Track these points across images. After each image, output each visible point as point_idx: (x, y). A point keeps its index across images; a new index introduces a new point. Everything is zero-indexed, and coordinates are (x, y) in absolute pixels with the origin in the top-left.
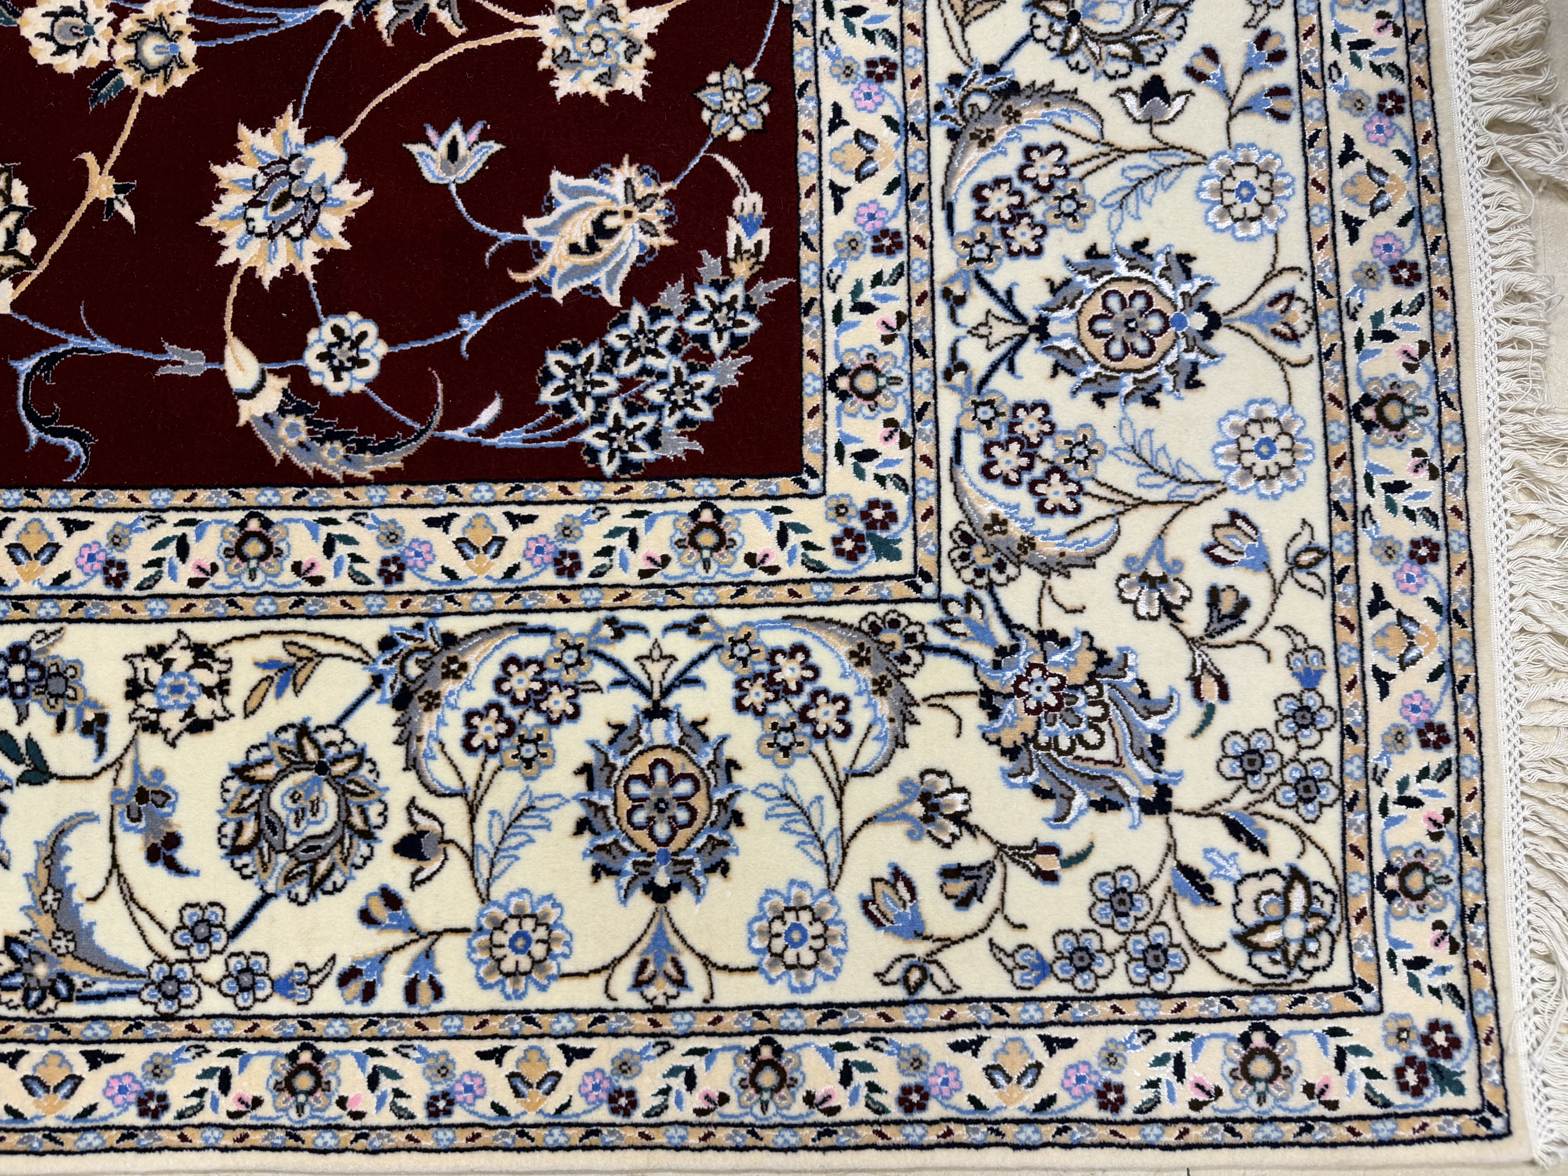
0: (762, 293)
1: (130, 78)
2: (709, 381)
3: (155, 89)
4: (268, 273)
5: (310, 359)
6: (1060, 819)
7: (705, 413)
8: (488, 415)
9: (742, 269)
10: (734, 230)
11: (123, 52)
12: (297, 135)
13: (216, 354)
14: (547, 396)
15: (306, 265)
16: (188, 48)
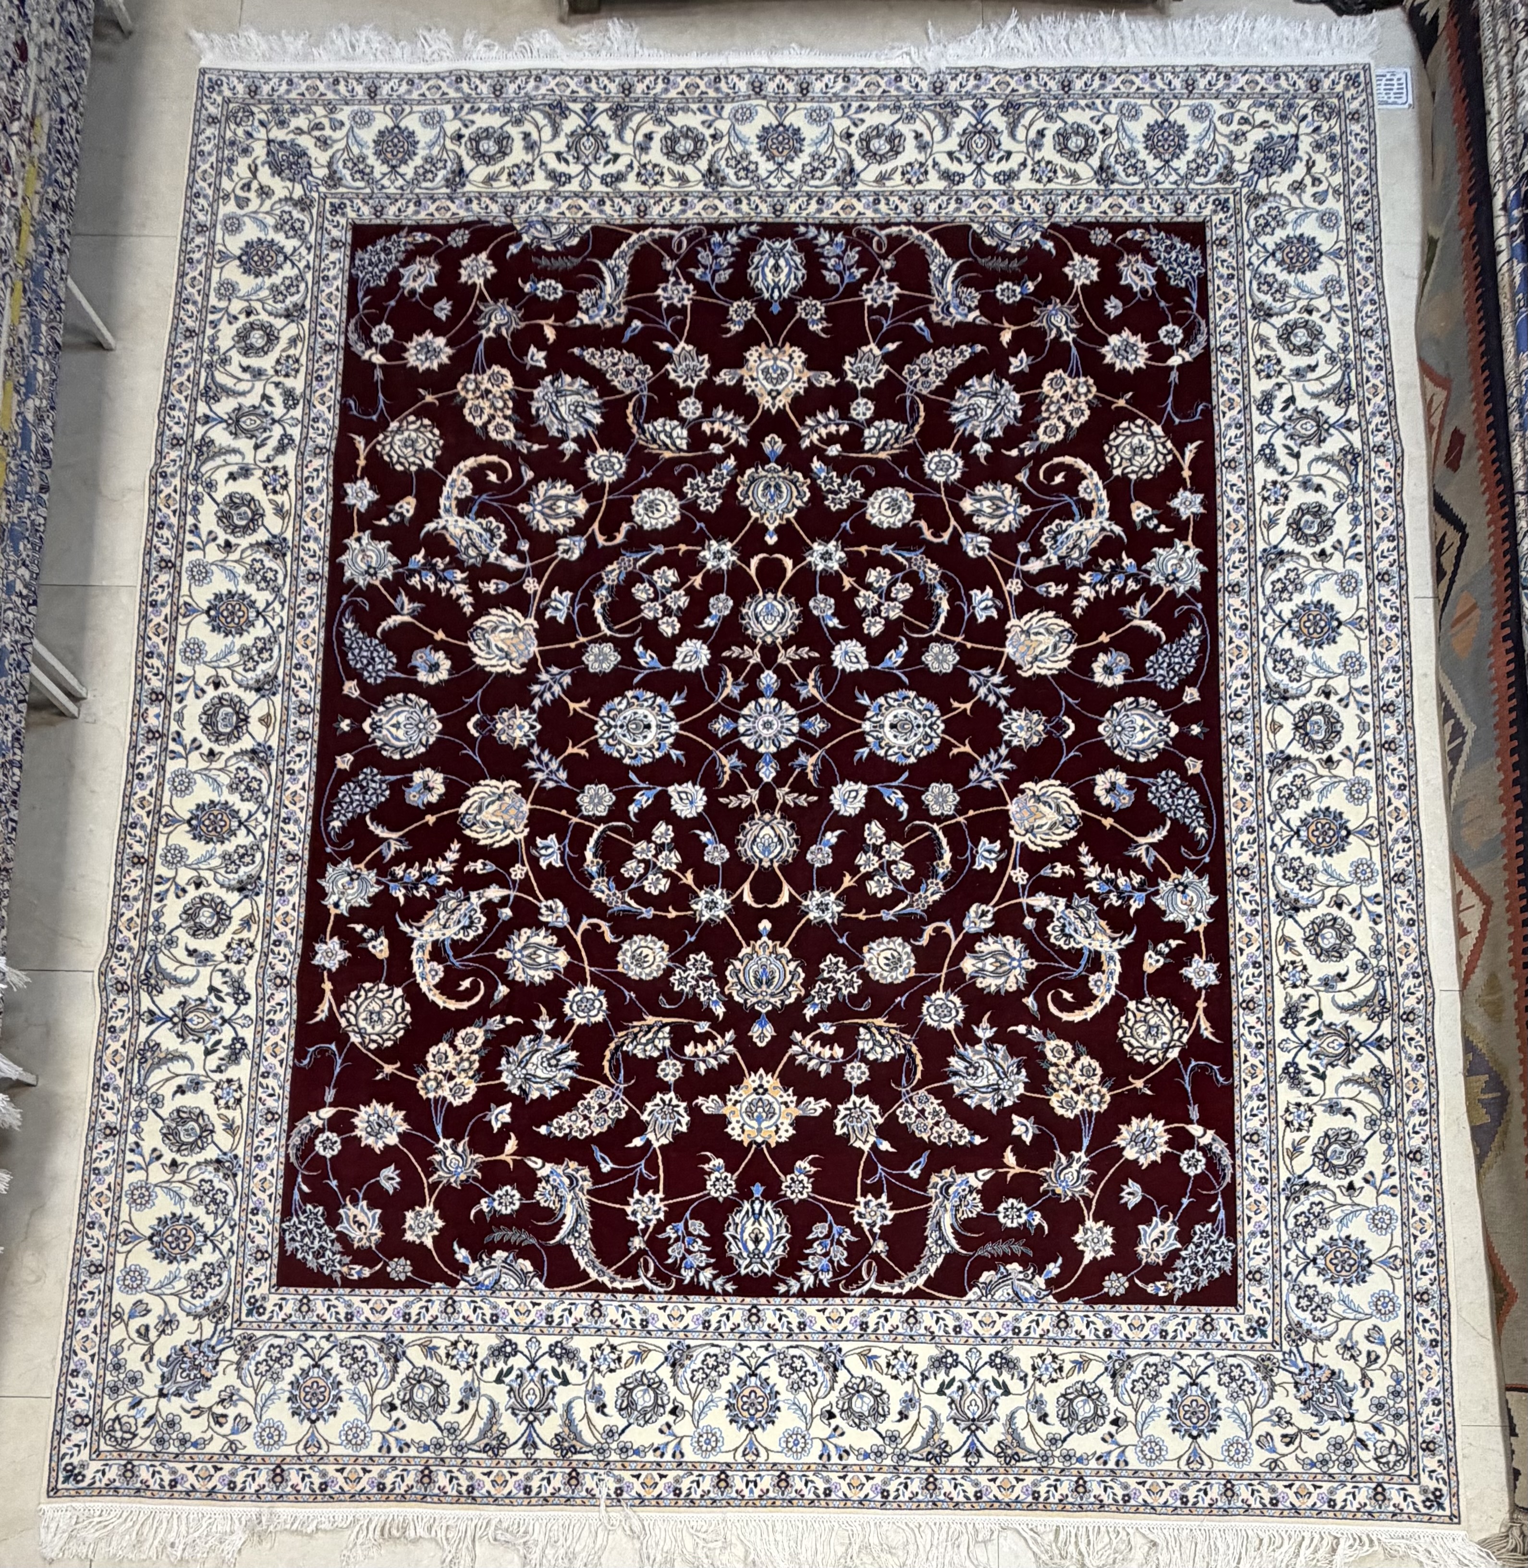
0: (337, 1276)
1: (424, 1077)
2: (310, 1257)
3: (419, 1085)
4: (356, 1121)
5: (328, 1134)
6: (160, 1363)
7: (299, 1256)
8: (305, 1188)
9: (345, 1270)
10: (358, 1268)
11: (432, 1075)
12: (401, 1130)
13: (332, 1105)
14: (309, 1207)
15: (358, 1133)
16: (431, 1095)
